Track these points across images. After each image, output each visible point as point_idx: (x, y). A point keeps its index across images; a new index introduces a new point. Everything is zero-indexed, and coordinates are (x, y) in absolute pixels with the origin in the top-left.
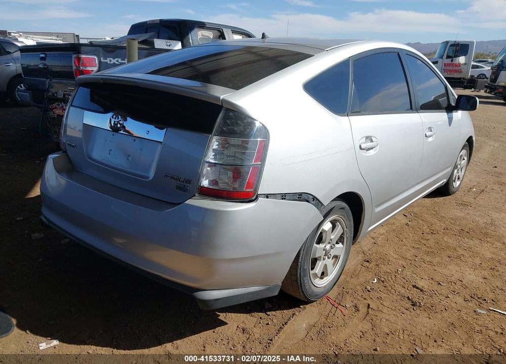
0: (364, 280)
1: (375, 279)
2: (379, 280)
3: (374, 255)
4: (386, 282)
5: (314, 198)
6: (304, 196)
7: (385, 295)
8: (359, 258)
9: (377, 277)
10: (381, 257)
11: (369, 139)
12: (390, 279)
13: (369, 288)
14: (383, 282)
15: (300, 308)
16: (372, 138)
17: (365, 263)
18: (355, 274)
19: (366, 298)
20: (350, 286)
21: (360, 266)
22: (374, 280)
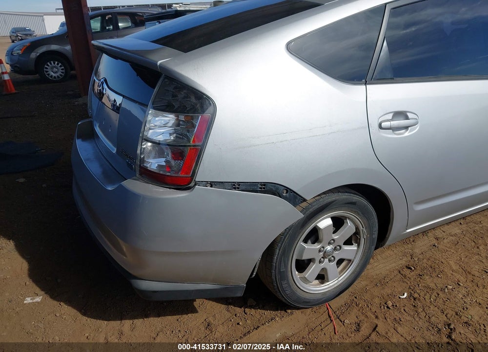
0: (389, 292)
1: (406, 295)
2: (410, 295)
3: (425, 261)
4: (419, 300)
5: (288, 190)
6: (269, 187)
7: (409, 318)
8: (401, 262)
9: (410, 290)
10: (433, 265)
11: (400, 114)
12: (427, 297)
13: (390, 304)
14: (415, 299)
15: (286, 312)
16: (408, 114)
17: (405, 269)
18: (382, 282)
19: (379, 316)
20: (367, 296)
21: (396, 272)
22: (404, 295)
